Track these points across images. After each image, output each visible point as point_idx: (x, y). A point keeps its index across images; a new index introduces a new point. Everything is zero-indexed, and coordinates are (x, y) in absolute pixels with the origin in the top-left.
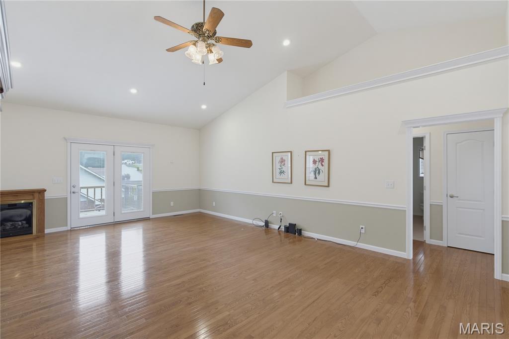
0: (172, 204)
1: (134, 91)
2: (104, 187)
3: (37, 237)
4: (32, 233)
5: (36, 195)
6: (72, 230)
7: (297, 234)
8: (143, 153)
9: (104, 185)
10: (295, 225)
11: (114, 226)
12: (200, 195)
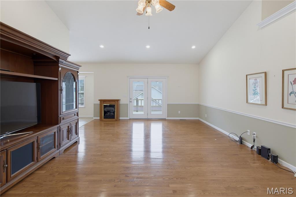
0: (179, 112)
1: (148, 47)
2: (143, 100)
3: (116, 120)
4: (114, 118)
5: (116, 102)
6: (130, 119)
7: (270, 160)
8: (162, 81)
9: (143, 99)
10: (269, 149)
11: (147, 121)
12: (198, 108)
